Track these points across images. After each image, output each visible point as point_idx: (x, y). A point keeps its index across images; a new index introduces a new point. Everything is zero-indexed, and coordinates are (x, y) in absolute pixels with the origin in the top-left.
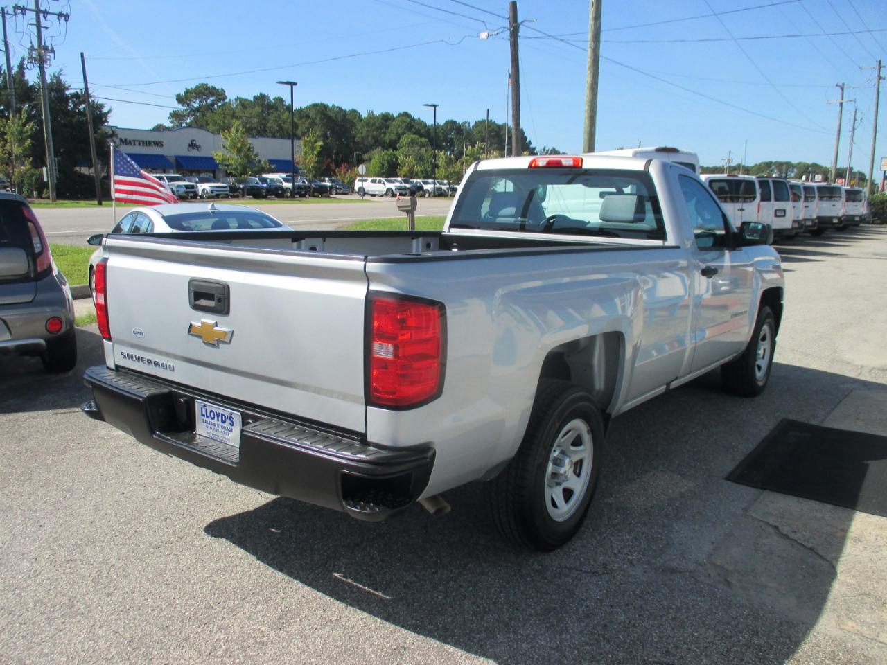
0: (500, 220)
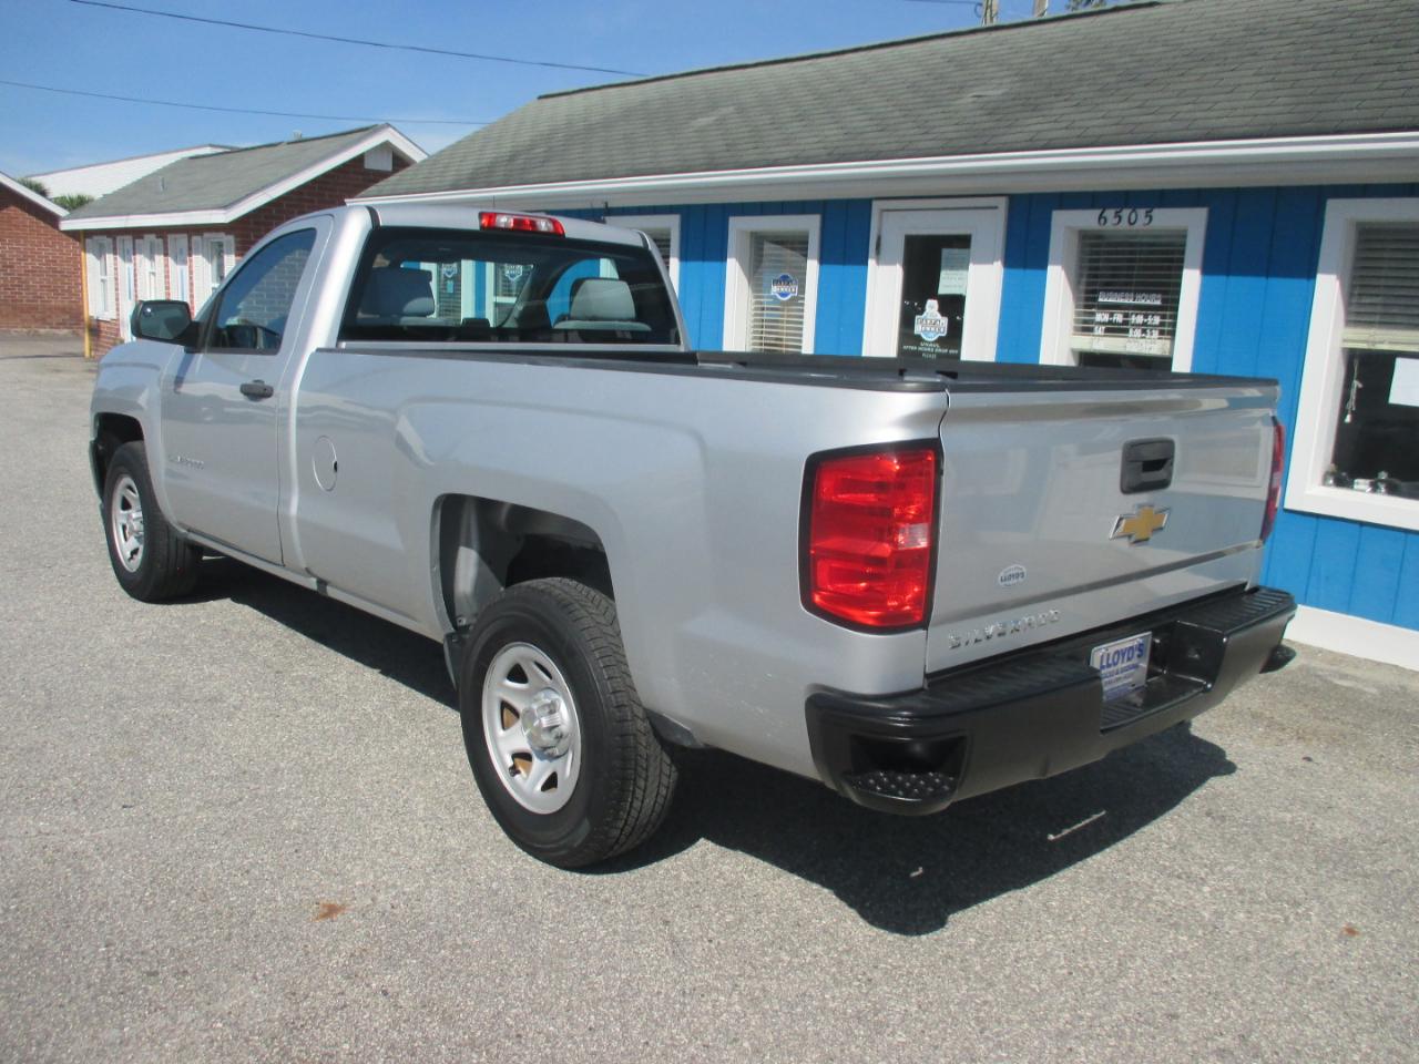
0: (407, 321)
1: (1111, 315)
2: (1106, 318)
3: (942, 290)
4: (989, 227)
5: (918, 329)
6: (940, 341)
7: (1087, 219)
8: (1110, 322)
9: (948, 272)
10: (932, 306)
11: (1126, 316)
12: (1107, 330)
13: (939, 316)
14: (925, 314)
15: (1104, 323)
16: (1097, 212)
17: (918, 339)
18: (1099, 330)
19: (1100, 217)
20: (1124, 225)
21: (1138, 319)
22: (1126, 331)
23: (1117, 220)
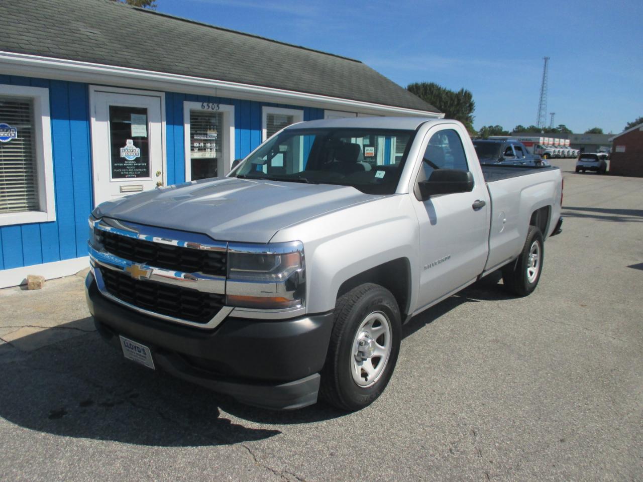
1: (199, 144)
2: (198, 145)
3: (133, 135)
4: (156, 105)
5: (123, 155)
6: (137, 160)
7: (197, 106)
8: (199, 147)
9: (136, 126)
10: (130, 142)
11: (204, 144)
12: (199, 150)
13: (134, 148)
14: (126, 147)
15: (197, 147)
16: (201, 103)
17: (124, 160)
18: (196, 150)
19: (202, 106)
20: (210, 109)
21: (208, 145)
22: (205, 149)
23: (208, 107)
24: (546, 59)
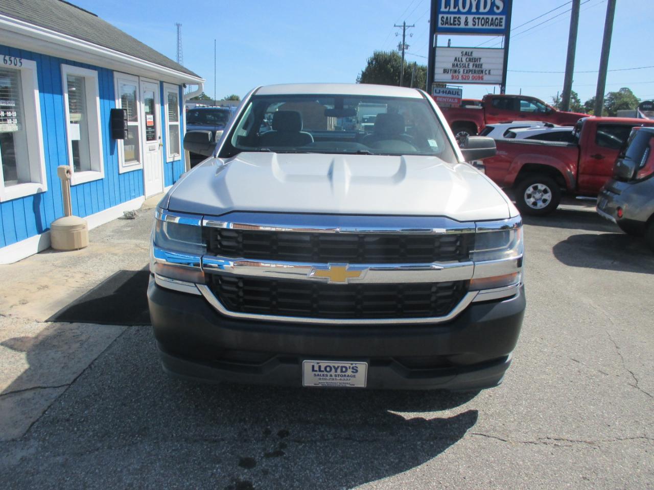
11: (5, 112)
19: (4, 59)
20: (13, 66)
21: (9, 114)
22: (5, 120)
23: (10, 62)
24: (178, 25)
